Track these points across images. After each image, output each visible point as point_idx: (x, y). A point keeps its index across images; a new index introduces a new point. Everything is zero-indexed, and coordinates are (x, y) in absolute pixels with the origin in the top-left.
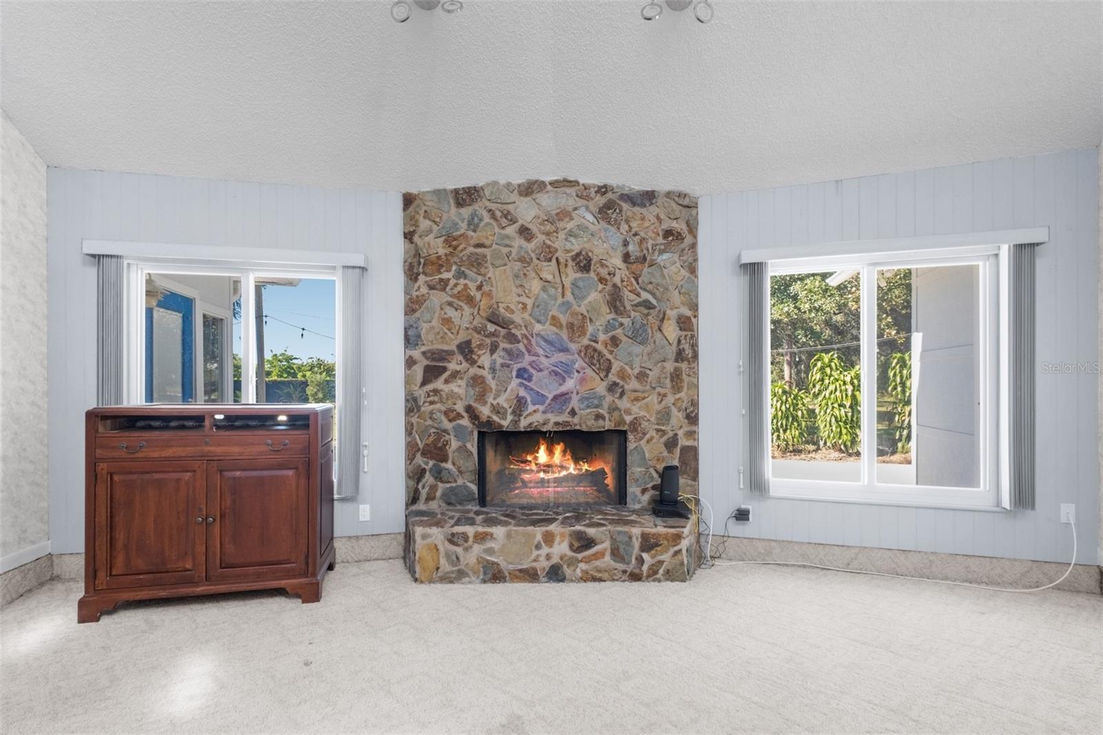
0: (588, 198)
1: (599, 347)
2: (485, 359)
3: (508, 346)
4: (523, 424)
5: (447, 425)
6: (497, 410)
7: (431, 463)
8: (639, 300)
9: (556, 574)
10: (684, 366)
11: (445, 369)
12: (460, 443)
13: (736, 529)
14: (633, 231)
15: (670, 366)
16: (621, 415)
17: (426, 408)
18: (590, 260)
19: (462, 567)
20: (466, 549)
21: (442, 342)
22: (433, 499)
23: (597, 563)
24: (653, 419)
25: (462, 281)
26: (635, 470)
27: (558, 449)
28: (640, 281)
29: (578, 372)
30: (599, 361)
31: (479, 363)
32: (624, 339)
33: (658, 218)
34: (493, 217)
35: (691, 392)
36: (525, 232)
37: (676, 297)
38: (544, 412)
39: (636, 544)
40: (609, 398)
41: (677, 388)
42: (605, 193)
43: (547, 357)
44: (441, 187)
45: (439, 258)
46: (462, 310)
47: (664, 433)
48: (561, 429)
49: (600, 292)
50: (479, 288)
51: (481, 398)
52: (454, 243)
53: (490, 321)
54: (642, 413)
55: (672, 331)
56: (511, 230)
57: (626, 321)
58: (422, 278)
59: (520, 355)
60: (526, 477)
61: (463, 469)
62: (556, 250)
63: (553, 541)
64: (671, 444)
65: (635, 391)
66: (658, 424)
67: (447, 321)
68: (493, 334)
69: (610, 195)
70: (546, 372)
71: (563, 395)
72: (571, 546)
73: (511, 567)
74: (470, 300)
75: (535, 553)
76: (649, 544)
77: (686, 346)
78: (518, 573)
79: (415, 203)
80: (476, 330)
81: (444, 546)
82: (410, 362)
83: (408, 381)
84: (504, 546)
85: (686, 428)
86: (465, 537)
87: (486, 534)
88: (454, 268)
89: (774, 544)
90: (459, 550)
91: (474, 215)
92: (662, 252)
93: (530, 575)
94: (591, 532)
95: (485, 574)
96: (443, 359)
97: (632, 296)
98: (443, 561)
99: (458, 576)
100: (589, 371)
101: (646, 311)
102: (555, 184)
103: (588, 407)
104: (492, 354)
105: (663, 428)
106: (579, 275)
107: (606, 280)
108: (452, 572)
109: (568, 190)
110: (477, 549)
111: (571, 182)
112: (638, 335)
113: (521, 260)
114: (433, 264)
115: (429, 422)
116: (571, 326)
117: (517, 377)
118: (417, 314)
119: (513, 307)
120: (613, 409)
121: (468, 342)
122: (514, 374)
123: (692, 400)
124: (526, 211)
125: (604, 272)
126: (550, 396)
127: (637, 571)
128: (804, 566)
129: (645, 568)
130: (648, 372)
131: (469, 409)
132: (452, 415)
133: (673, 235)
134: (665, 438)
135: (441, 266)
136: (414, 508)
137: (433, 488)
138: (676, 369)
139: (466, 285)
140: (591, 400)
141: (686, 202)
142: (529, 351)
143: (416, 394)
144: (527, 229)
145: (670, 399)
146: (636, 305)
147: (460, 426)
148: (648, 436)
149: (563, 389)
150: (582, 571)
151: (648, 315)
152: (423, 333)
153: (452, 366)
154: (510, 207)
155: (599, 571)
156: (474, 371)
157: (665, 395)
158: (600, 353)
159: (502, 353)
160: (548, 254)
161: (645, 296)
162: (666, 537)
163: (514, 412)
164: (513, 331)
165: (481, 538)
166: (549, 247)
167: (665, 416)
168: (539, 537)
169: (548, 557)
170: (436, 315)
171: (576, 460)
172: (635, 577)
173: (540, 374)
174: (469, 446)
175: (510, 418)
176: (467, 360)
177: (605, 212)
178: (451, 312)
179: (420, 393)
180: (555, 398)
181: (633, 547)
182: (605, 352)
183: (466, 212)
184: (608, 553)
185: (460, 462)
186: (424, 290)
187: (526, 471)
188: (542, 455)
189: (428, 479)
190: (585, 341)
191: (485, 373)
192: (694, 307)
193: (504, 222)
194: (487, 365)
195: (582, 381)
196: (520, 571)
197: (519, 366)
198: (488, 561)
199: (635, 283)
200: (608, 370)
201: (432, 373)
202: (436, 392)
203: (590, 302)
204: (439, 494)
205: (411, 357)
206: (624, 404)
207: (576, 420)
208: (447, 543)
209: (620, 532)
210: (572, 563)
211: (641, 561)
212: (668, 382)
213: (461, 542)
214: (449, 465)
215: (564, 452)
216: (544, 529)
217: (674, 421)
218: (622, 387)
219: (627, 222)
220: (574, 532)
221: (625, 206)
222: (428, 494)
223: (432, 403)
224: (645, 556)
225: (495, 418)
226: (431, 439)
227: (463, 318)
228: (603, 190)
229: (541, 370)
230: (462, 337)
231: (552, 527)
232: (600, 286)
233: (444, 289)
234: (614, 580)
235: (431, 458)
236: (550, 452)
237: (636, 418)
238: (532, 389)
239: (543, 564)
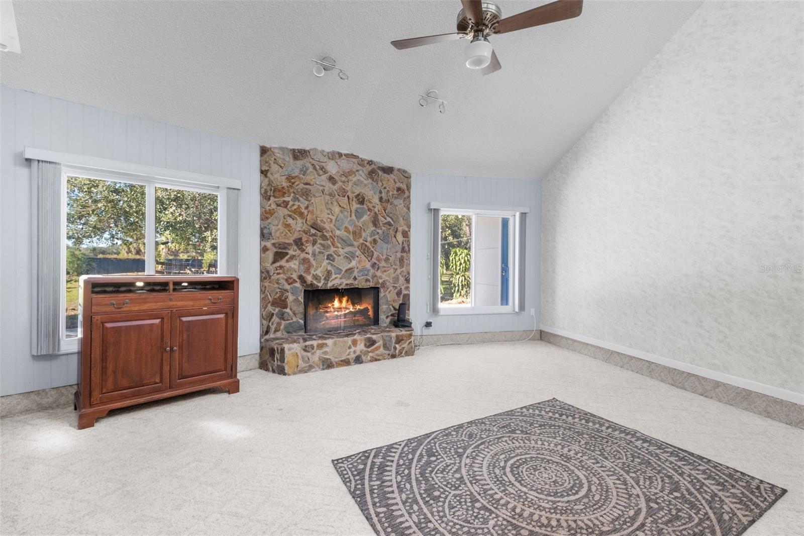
0: (363, 166)
1: (368, 244)
2: (309, 249)
3: (322, 242)
4: (330, 285)
5: (287, 287)
6: (316, 277)
7: (277, 310)
8: (386, 221)
9: (359, 360)
10: (405, 254)
11: (287, 254)
12: (295, 297)
13: (427, 331)
14: (384, 186)
15: (399, 255)
16: (377, 279)
17: (275, 277)
18: (364, 198)
19: (311, 363)
20: (313, 354)
21: (285, 238)
22: (278, 331)
23: (377, 352)
24: (391, 281)
25: (297, 203)
26: (383, 307)
27: (345, 300)
28: (387, 212)
29: (357, 257)
30: (368, 251)
31: (306, 251)
32: (379, 240)
33: (394, 180)
34: (315, 168)
35: (407, 268)
36: (331, 179)
37: (402, 222)
38: (341, 278)
39: (394, 340)
40: (372, 271)
41: (402, 266)
42: (370, 165)
43: (343, 248)
44: (284, 146)
45: (283, 188)
46: (296, 219)
47: (396, 288)
48: (348, 287)
49: (368, 216)
50: (307, 208)
51: (307, 270)
52: (293, 180)
53: (313, 227)
54: (387, 278)
55: (400, 237)
56: (324, 177)
57: (380, 231)
58: (272, 198)
59: (329, 247)
60: (328, 315)
61: (296, 312)
62: (348, 191)
63: (356, 344)
64: (399, 293)
65: (384, 267)
66: (394, 283)
67: (288, 226)
68: (314, 235)
69: (373, 166)
70: (342, 257)
71: (350, 269)
72: (365, 345)
73: (336, 360)
74: (301, 215)
75: (348, 351)
76: (399, 340)
77: (406, 245)
78: (340, 362)
79: (268, 153)
80: (305, 232)
81: (301, 353)
82: (264, 250)
83: (262, 261)
84: (332, 349)
85: (405, 286)
86: (312, 347)
87: (323, 344)
88: (292, 195)
89: (440, 336)
90: (309, 354)
91: (304, 166)
92: (396, 198)
93: (346, 363)
94: (374, 337)
95: (323, 365)
96: (285, 248)
97: (383, 219)
98: (300, 362)
99: (310, 368)
100: (362, 256)
101: (389, 227)
102: (346, 155)
103: (363, 275)
104: (313, 246)
105: (396, 285)
106: (358, 206)
107: (371, 210)
108: (306, 367)
109: (354, 160)
110: (318, 353)
111: (355, 156)
112: (385, 239)
113: (330, 195)
114: (279, 191)
115: (276, 285)
116: (354, 233)
117: (327, 259)
118: (269, 221)
119: (325, 220)
120: (374, 276)
121: (300, 239)
122: (325, 257)
123: (408, 272)
124: (332, 168)
125: (370, 206)
126: (344, 270)
127: (394, 353)
128: (452, 344)
129: (397, 351)
130: (389, 257)
131: (301, 278)
132: (290, 281)
133: (400, 190)
134: (397, 290)
135: (285, 193)
136: (267, 337)
137: (279, 324)
138: (402, 256)
139: (299, 206)
140: (364, 271)
141: (406, 175)
142: (333, 245)
143: (269, 269)
144: (333, 178)
145: (399, 271)
146: (385, 224)
147: (295, 287)
148: (389, 290)
149: (350, 266)
150: (371, 357)
151: (390, 229)
152: (273, 232)
153: (291, 252)
154: (323, 164)
155: (378, 356)
156: (303, 255)
157: (396, 269)
158: (368, 247)
159: (319, 246)
160: (343, 193)
161: (389, 219)
162: (406, 336)
163: (325, 279)
164: (325, 234)
165: (320, 346)
166: (344, 189)
167: (396, 280)
168: (350, 343)
169: (355, 352)
170: (281, 222)
171: (353, 304)
172: (393, 356)
173: (340, 258)
174: (300, 298)
175: (323, 282)
176: (300, 249)
177: (372, 174)
178: (290, 221)
179: (271, 268)
180: (346, 271)
181: (392, 342)
182: (371, 247)
183: (299, 163)
184: (382, 347)
185: (295, 308)
186: (274, 206)
187: (327, 312)
188: (336, 303)
189: (275, 319)
190: (361, 241)
191: (309, 256)
192: (409, 227)
193: (321, 172)
194: (311, 252)
195: (360, 262)
196: (341, 361)
197: (328, 253)
198: (325, 358)
199: (384, 212)
200: (372, 256)
201: (279, 256)
202: (281, 267)
203: (364, 221)
204: (282, 327)
205: (265, 246)
206: (379, 273)
207: (356, 282)
208: (302, 351)
209: (387, 336)
210: (366, 353)
211: (395, 348)
212: (398, 262)
213: (310, 349)
214: (288, 310)
215: (347, 301)
216: (352, 338)
217: (400, 282)
218: (378, 265)
219: (381, 181)
220: (367, 338)
221: (380, 173)
222: (276, 328)
223: (278, 274)
224: (397, 346)
225: (315, 282)
226: (278, 295)
227: (298, 225)
228: (370, 163)
229: (339, 256)
230: (296, 236)
231: (356, 337)
232: (369, 213)
233: (286, 207)
234: (385, 359)
235: (278, 307)
236: (341, 302)
237: (384, 281)
238: (335, 266)
239: (353, 356)
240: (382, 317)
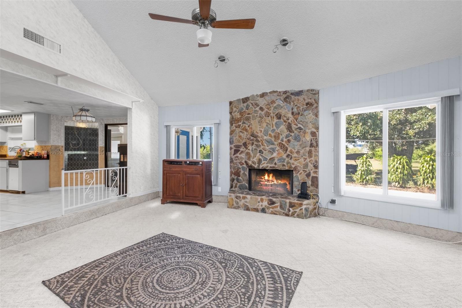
0: (280, 96)
1: (284, 143)
2: (250, 147)
3: (256, 143)
4: (261, 167)
5: (240, 166)
6: (253, 162)
7: (236, 177)
8: (297, 127)
9: (264, 211)
10: (313, 149)
11: (239, 150)
12: (243, 172)
13: (331, 206)
14: (295, 105)
15: (308, 149)
16: (291, 165)
17: (235, 161)
18: (281, 115)
19: (239, 205)
20: (240, 201)
21: (239, 143)
22: (236, 187)
23: (276, 209)
24: (302, 167)
25: (244, 125)
26: (296, 183)
27: (271, 175)
28: (297, 121)
29: (277, 151)
30: (283, 147)
31: (249, 148)
32: (292, 140)
33: (304, 99)
34: (253, 105)
35: (315, 158)
36: (262, 109)
37: (310, 126)
38: (267, 163)
39: (288, 205)
40: (287, 159)
41: (310, 156)
42: (286, 93)
43: (268, 146)
44: (239, 98)
45: (238, 119)
46: (244, 133)
47: (306, 171)
48: (272, 169)
49: (284, 125)
50: (249, 126)
51: (249, 159)
52: (242, 114)
53: (252, 136)
54: (298, 164)
55: (308, 137)
56: (258, 109)
57: (293, 134)
58: (234, 125)
59: (260, 146)
60: (262, 183)
61: (244, 179)
62: (271, 113)
63: (263, 201)
64: (308, 175)
65: (295, 157)
66: (304, 168)
67: (240, 136)
68: (252, 140)
69: (288, 94)
70: (267, 151)
71: (273, 158)
72: (268, 203)
73: (251, 207)
74: (246, 130)
75: (258, 204)
76: (292, 205)
77: (314, 142)
78: (253, 209)
79: (232, 104)
80: (248, 139)
81: (235, 199)
82: (231, 148)
83: (230, 154)
84: (250, 201)
85: (314, 170)
86: (240, 197)
87: (245, 197)
88: (242, 121)
89: (345, 213)
90: (238, 200)
91: (248, 105)
92: (305, 111)
93: (256, 210)
94: (274, 200)
95: (245, 208)
96: (239, 148)
97: (295, 126)
98: (234, 203)
99: (238, 208)
100: (281, 151)
101: (299, 131)
102: (270, 93)
103: (280, 162)
104: (252, 146)
105: (305, 170)
106: (278, 120)
107: (286, 121)
108: (237, 206)
109: (274, 94)
110: (243, 201)
111: (275, 91)
112: (297, 139)
113: (260, 117)
114: (237, 120)
115: (236, 165)
116: (275, 137)
117: (259, 153)
118: (233, 135)
119: (258, 131)
120: (288, 163)
121: (246, 143)
122: (258, 152)
123: (316, 161)
124: (262, 102)
125: (285, 119)
126: (269, 159)
127: (287, 213)
128: (356, 223)
129: (290, 213)
130: (300, 151)
131: (246, 162)
132: (241, 164)
133: (309, 104)
134: (306, 173)
135: (239, 121)
136: (231, 189)
137: (236, 184)
138: (310, 150)
139: (245, 126)
140: (281, 160)
141: (314, 93)
142: (262, 145)
143: (232, 157)
144: (262, 108)
145: (308, 160)
146: (296, 129)
147: (243, 167)
148: (300, 172)
149: (272, 156)
150: (271, 211)
151: (300, 132)
152: (234, 140)
153: (241, 149)
154: (257, 102)
155: (276, 212)
156: (247, 151)
157: (306, 159)
158: (284, 145)
159: (255, 146)
160: (268, 115)
161: (299, 125)
162: (297, 204)
163: (258, 163)
164: (258, 139)
165: (244, 198)
166: (268, 112)
167: (306, 166)
168: (259, 200)
169: (262, 206)
170: (237, 135)
171: (277, 179)
172: (287, 215)
173: (266, 152)
174: (246, 172)
175: (257, 165)
176: (245, 148)
177: (286, 100)
178: (241, 134)
179: (233, 157)
180: (270, 159)
181: (287, 206)
182: (286, 145)
183: (245, 104)
184: (279, 207)
185: (243, 177)
186: (234, 128)
187: (262, 181)
188: (266, 177)
189: (235, 181)
190: (280, 141)
191: (250, 151)
192: (317, 128)
193: (255, 106)
194: (251, 149)
195: (278, 154)
196: (254, 208)
197: (259, 149)
198: (245, 204)
199: (296, 121)
200: (287, 150)
201: (236, 151)
202: (237, 157)
203: (281, 129)
204: (238, 186)
205: (231, 147)
206: (292, 161)
207: (276, 166)
208: (235, 198)
209: (283, 201)
210: (268, 208)
211: (289, 211)
212: (307, 154)
213: (239, 198)
214: (240, 178)
215: (273, 177)
216: (261, 197)
217: (309, 168)
218: (291, 156)
219: (293, 102)
220: (269, 199)
221: (293, 97)
222: (235, 186)
223: (236, 160)
224: (291, 209)
225: (253, 165)
226: (236, 170)
227: (244, 135)
228: (285, 92)
229: (266, 150)
230: (244, 141)
231: (264, 197)
232: (284, 123)
233: (239, 128)
234: (280, 215)
235: (236, 176)
236: (269, 176)
237: (296, 166)
238: (263, 156)
239: (260, 208)
240: (295, 189)
